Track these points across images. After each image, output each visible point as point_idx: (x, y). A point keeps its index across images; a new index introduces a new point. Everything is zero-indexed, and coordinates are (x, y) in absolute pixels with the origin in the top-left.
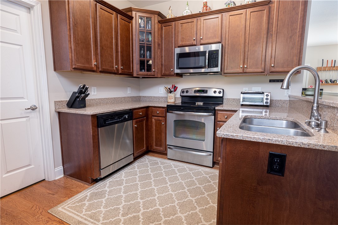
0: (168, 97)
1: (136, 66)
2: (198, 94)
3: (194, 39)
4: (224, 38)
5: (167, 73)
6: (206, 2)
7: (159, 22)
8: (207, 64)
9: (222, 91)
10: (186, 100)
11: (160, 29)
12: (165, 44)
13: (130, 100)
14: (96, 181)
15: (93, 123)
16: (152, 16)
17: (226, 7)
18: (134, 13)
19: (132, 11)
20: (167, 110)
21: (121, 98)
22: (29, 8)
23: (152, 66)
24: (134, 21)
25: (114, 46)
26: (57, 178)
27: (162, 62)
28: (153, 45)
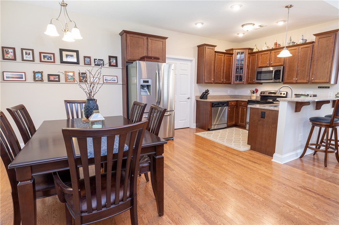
0: (252, 96)
1: (233, 78)
2: (270, 95)
3: (268, 63)
4: (285, 63)
5: (251, 82)
6: (276, 43)
7: (249, 53)
8: (273, 77)
9: (285, 93)
12: (251, 65)
13: (229, 97)
14: (209, 130)
15: (210, 105)
16: (245, 51)
18: (234, 51)
20: (247, 103)
21: (224, 96)
22: (191, 61)
23: (243, 79)
24: (234, 55)
25: (222, 71)
26: (194, 128)
27: (249, 76)
28: (244, 66)
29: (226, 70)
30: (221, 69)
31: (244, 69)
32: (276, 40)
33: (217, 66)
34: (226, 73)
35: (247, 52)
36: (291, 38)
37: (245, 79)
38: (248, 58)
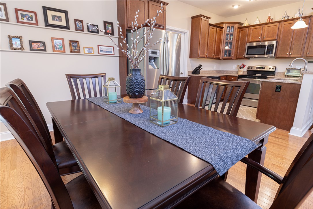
0: (239, 71)
1: (222, 53)
2: (258, 70)
3: (260, 38)
4: (279, 37)
5: (240, 57)
6: (270, 17)
7: (238, 28)
8: (266, 52)
9: (275, 68)
10: (250, 73)
11: (239, 32)
12: (241, 40)
16: (235, 25)
17: (282, 19)
19: (223, 24)
20: (238, 77)
21: (211, 71)
22: (185, 33)
23: (231, 54)
24: (224, 29)
25: (214, 45)
26: (186, 104)
27: (237, 51)
28: (233, 41)
29: (217, 45)
30: (213, 43)
31: (233, 44)
32: (269, 14)
33: (210, 40)
34: (216, 47)
35: (236, 26)
36: (286, 12)
37: (234, 54)
38: (237, 32)
